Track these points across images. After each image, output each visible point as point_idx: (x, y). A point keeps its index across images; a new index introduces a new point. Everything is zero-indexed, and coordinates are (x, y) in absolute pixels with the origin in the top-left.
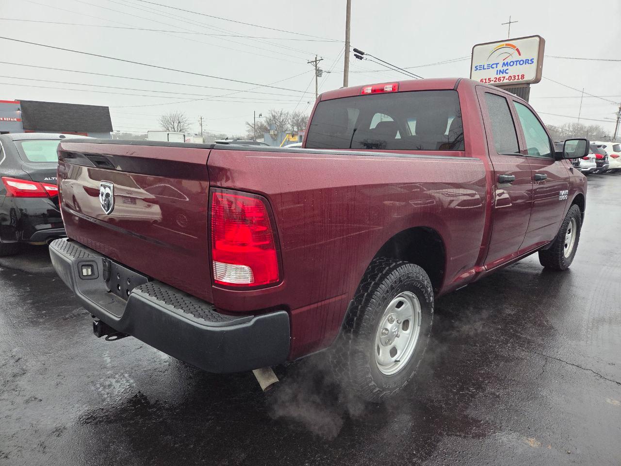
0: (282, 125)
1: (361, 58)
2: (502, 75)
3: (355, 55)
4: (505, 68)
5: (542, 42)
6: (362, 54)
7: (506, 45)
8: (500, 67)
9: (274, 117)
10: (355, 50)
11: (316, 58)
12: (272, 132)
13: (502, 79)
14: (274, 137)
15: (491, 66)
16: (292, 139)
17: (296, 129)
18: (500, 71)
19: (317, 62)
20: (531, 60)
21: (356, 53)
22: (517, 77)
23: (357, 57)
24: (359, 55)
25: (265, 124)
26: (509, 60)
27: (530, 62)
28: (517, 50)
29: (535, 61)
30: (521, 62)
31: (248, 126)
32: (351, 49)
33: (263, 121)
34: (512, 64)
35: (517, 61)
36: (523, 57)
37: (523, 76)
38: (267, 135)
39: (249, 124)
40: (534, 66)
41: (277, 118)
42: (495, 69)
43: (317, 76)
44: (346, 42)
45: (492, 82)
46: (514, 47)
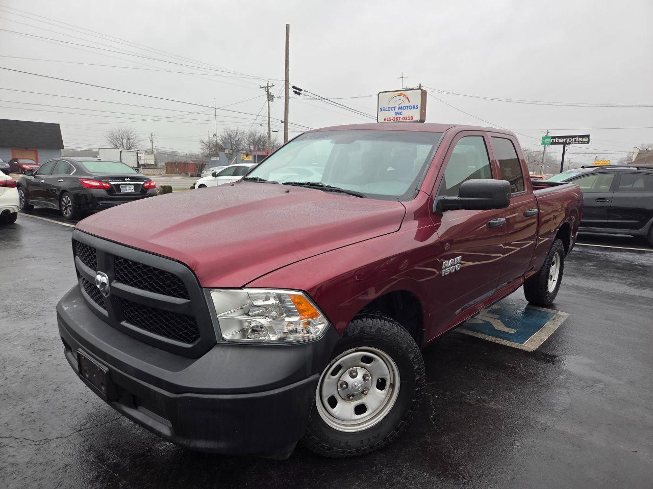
0: (238, 145)
1: (299, 94)
2: (398, 116)
3: (294, 91)
4: (400, 111)
5: (424, 93)
6: (301, 90)
7: (400, 94)
8: (397, 110)
9: (230, 136)
10: (294, 87)
11: (268, 84)
12: (227, 151)
13: (399, 119)
14: (229, 156)
15: (390, 109)
16: (246, 159)
17: (252, 148)
18: (397, 113)
19: (269, 88)
20: (417, 106)
21: (294, 90)
22: (408, 118)
23: (296, 93)
24: (298, 91)
25: (220, 143)
26: (402, 105)
27: (416, 108)
28: (407, 98)
29: (419, 107)
30: (410, 108)
31: (203, 144)
32: (291, 87)
33: (219, 140)
34: (404, 108)
35: (407, 106)
36: (412, 104)
37: (412, 117)
38: (221, 154)
39: (203, 143)
40: (419, 110)
41: (232, 137)
42: (394, 112)
43: (269, 101)
44: (286, 81)
45: (392, 121)
46: (405, 96)
